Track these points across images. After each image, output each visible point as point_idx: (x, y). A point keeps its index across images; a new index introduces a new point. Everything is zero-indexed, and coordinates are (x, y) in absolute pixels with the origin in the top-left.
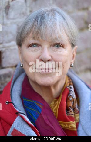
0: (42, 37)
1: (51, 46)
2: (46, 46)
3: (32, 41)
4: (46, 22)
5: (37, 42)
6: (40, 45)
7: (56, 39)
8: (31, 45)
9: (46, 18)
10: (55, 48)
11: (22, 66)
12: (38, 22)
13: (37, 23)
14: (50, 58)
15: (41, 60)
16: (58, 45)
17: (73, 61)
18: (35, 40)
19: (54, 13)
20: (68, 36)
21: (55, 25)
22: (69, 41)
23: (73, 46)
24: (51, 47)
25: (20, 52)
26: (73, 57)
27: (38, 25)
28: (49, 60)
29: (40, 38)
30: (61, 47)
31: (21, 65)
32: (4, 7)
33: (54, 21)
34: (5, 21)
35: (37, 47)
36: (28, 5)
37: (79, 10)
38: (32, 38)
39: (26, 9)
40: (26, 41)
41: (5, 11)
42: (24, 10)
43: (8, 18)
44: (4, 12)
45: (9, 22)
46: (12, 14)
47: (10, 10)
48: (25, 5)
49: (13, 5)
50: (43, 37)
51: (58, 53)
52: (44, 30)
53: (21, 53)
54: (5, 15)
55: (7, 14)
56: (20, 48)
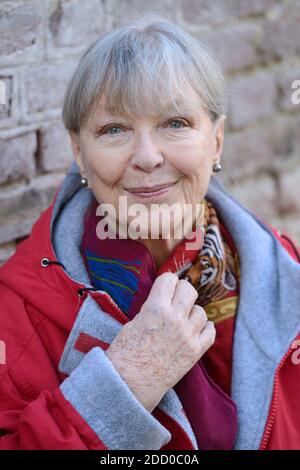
0: (132, 106)
1: (158, 126)
2: (146, 130)
3: (105, 119)
4: (138, 65)
5: (120, 120)
6: (131, 129)
7: (171, 107)
8: (104, 130)
9: (139, 55)
10: (169, 131)
11: (86, 185)
12: (119, 68)
13: (117, 71)
14: (159, 159)
15: (137, 167)
16: (177, 121)
17: (218, 157)
18: (113, 115)
19: (156, 37)
20: (201, 96)
21: (163, 71)
22: (205, 109)
23: (215, 116)
24: (160, 129)
25: (76, 146)
26: (218, 145)
27: (119, 77)
28: (158, 166)
29: (128, 110)
30: (185, 126)
31: (83, 181)
32: (48, 15)
33: (159, 60)
34: (51, 50)
35: (122, 132)
36: (109, 9)
37: (241, 18)
38: (106, 110)
39: (105, 20)
40: (90, 120)
41: (50, 26)
42: (98, 23)
43: (57, 45)
44: (48, 29)
45: (60, 54)
46: (68, 33)
47: (64, 23)
48: (100, 9)
49: (71, 10)
50: (135, 107)
51: (181, 142)
52: (136, 87)
53: (79, 149)
54: (49, 35)
55: (55, 33)
56: (75, 136)
